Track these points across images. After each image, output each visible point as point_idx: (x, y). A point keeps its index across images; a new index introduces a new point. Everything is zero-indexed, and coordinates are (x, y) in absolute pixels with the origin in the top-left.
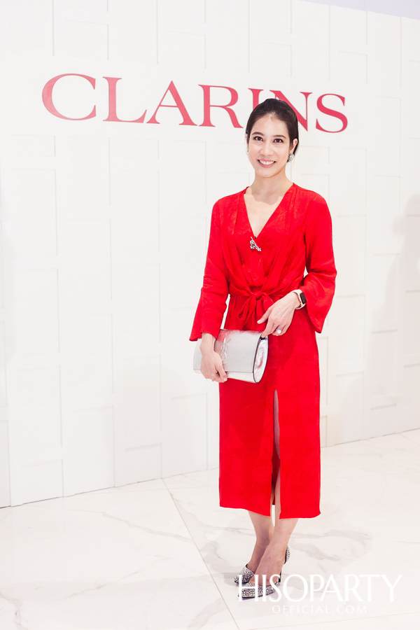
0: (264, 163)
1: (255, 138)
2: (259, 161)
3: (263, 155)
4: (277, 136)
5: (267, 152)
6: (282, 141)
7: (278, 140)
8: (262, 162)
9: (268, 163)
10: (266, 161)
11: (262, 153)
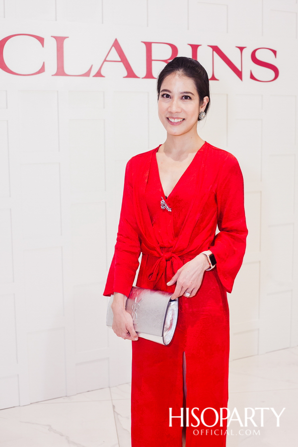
0: (172, 120)
1: (163, 96)
2: (168, 118)
3: (171, 113)
4: (185, 92)
5: (174, 109)
6: (190, 98)
7: (186, 97)
8: (171, 120)
9: (176, 121)
10: (174, 118)
11: (169, 110)
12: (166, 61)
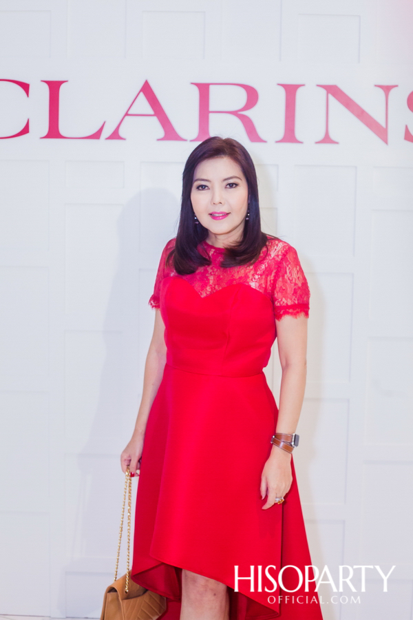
12: (235, 113)
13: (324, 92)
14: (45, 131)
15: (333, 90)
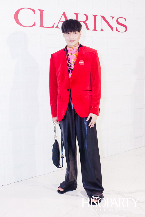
12: (83, 22)
13: (101, 17)
14: (39, 25)
15: (103, 17)
